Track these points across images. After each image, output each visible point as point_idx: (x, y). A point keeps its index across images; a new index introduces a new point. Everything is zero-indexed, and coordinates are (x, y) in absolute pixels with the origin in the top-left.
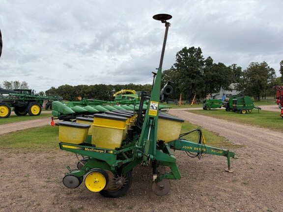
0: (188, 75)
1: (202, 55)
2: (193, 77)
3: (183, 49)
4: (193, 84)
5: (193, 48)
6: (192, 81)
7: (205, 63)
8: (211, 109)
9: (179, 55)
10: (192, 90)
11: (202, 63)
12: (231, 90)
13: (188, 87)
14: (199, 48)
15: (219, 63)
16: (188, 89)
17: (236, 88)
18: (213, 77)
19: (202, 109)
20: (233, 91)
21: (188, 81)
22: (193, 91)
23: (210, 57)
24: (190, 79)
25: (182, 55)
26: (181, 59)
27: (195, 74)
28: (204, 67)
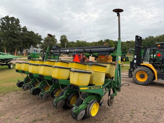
0: (10, 35)
1: (19, 24)
2: (14, 38)
3: (6, 17)
4: (14, 42)
5: (13, 18)
6: (14, 40)
7: (22, 30)
8: (34, 59)
9: (3, 20)
10: (13, 45)
11: (20, 29)
12: (38, 48)
13: (11, 43)
14: (18, 19)
15: (31, 31)
16: (11, 44)
17: (40, 47)
18: (28, 39)
19: (27, 58)
20: (39, 48)
21: (11, 40)
22: (15, 46)
23: (25, 27)
24: (12, 39)
25: (5, 20)
26: (5, 23)
27: (16, 36)
28: (22, 32)
